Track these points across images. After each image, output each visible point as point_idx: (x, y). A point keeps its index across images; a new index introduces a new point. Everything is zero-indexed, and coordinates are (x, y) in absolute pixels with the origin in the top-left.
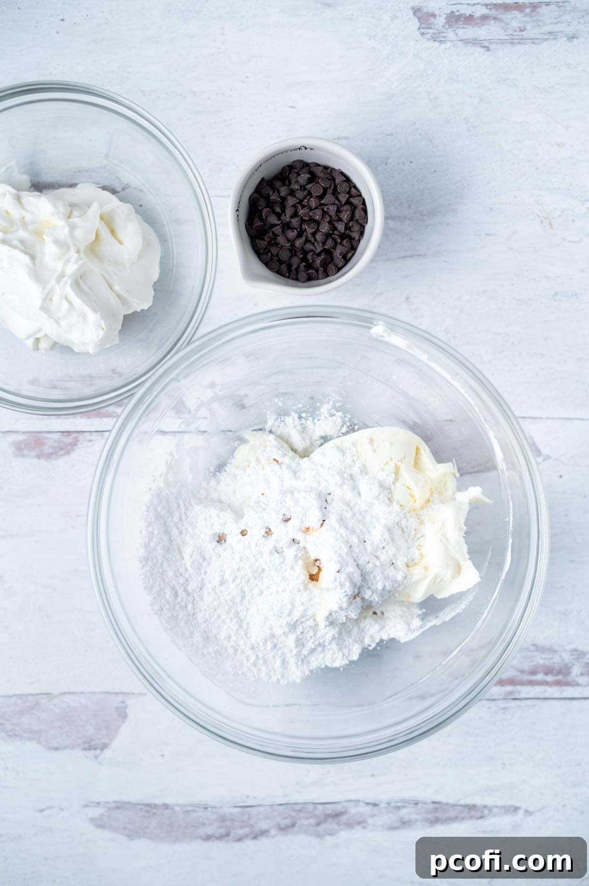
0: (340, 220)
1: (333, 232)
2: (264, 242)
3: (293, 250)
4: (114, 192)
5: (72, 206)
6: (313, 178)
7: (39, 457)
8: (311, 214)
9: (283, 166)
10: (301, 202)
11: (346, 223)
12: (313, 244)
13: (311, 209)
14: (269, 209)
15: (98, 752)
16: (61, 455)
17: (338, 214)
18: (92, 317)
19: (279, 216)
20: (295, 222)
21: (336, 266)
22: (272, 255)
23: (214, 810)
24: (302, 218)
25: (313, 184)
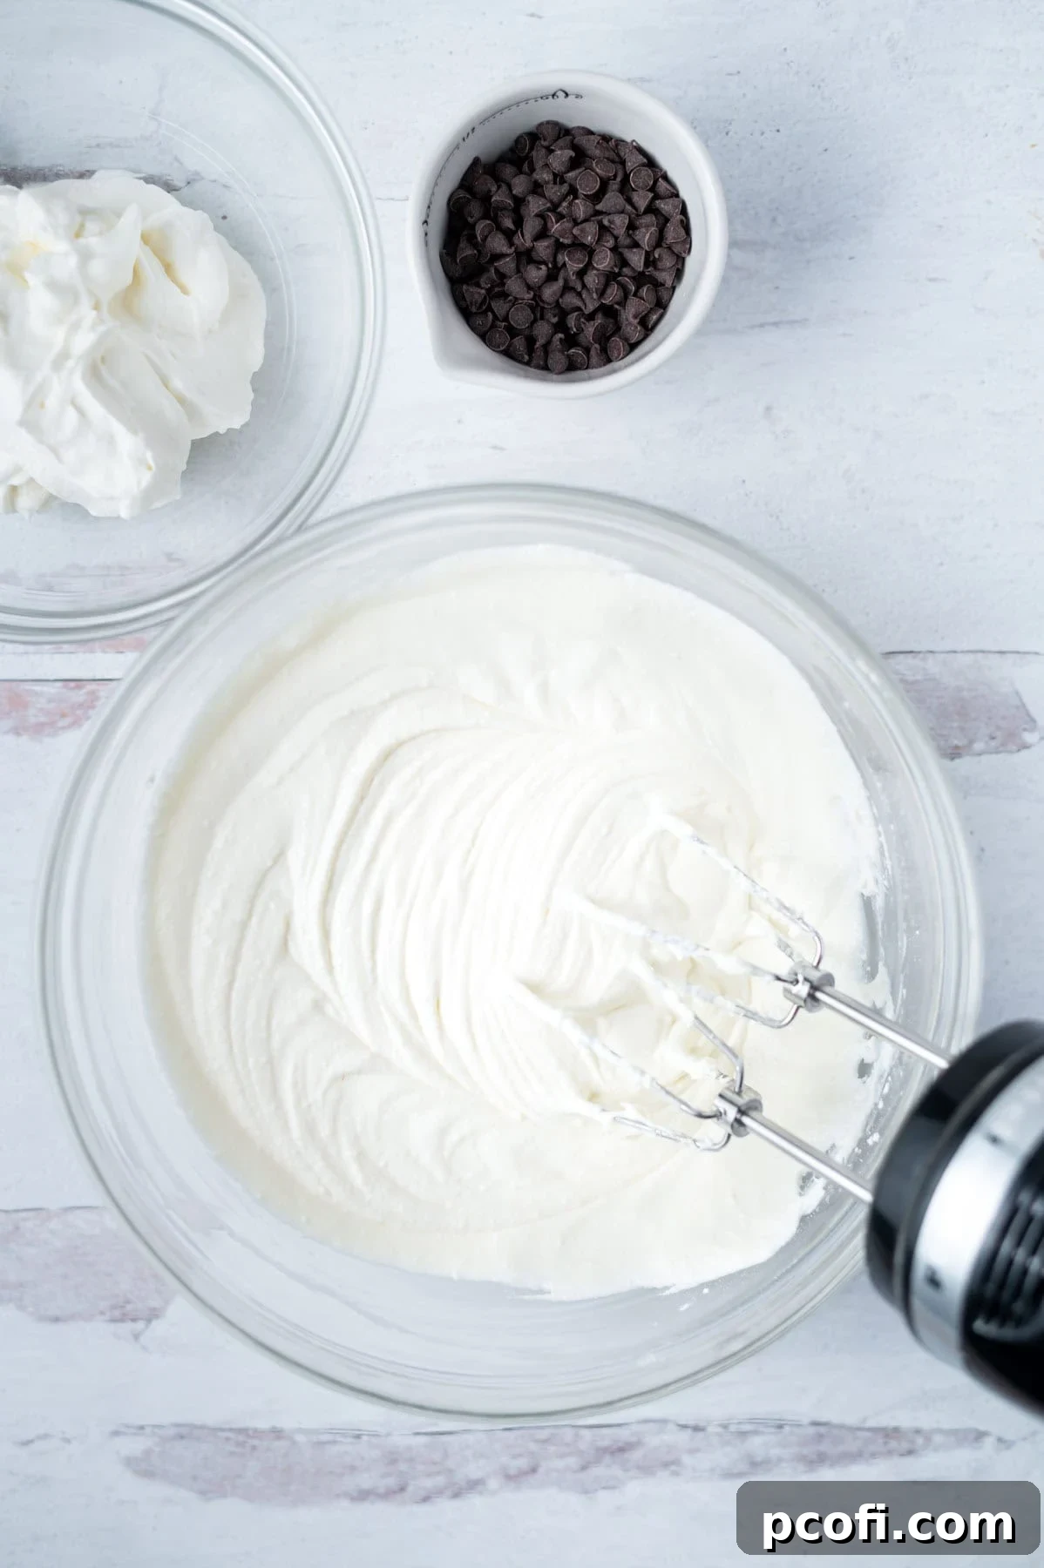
0: (636, 245)
1: (620, 269)
2: (479, 290)
3: (537, 308)
4: (170, 188)
5: (85, 212)
6: (580, 159)
7: (17, 731)
8: (575, 231)
9: (518, 133)
10: (554, 207)
11: (646, 251)
12: (579, 294)
13: (576, 223)
14: (488, 222)
15: (140, 1325)
16: (63, 728)
17: (631, 232)
18: (127, 441)
19: (509, 235)
20: (543, 248)
21: (626, 340)
22: (495, 317)
23: (374, 1440)
24: (557, 240)
25: (580, 170)
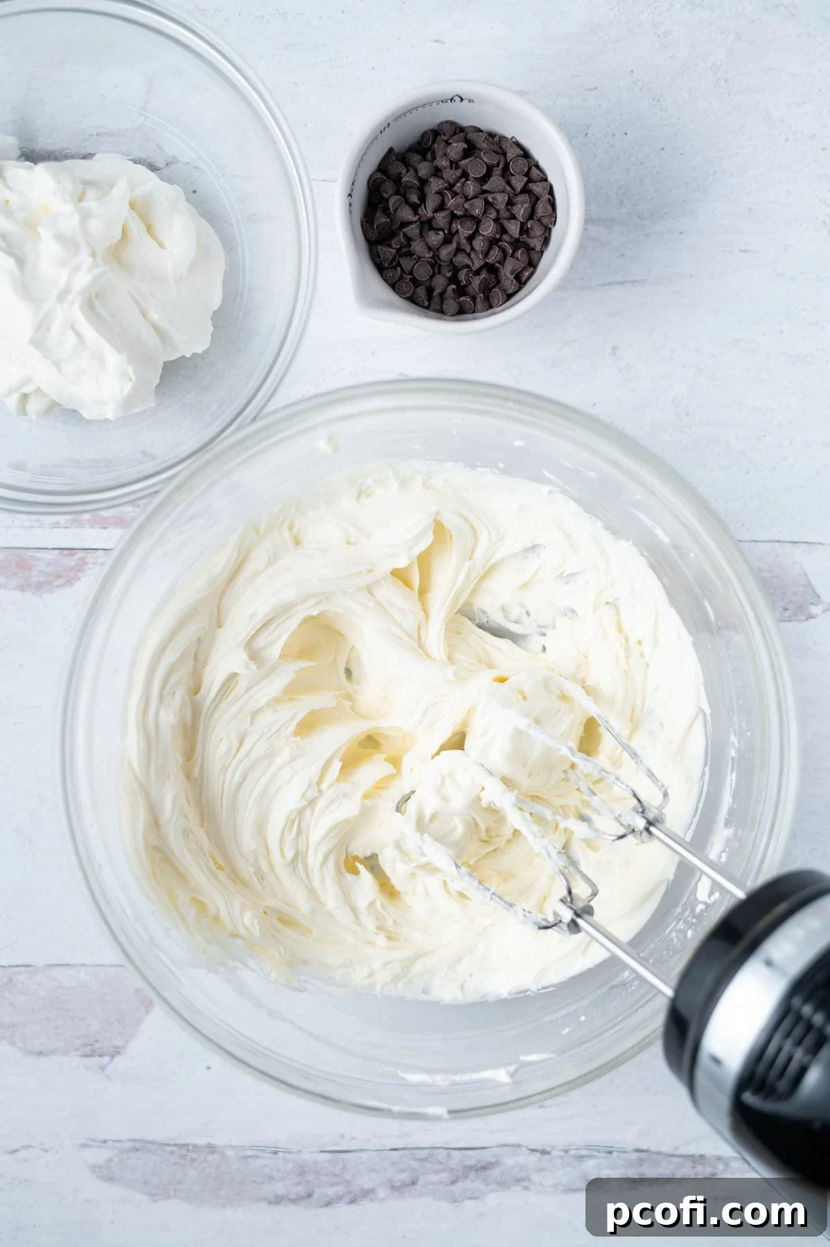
0: (513, 217)
1: (501, 236)
2: (391, 250)
3: (436, 264)
4: (153, 168)
5: (87, 183)
6: (470, 150)
7: (22, 588)
8: (466, 205)
9: (423, 130)
10: (450, 187)
11: (521, 222)
12: (469, 255)
13: (467, 199)
14: (399, 197)
15: (106, 1059)
16: (58, 586)
17: (509, 207)
18: (114, 359)
19: (415, 208)
20: (441, 219)
21: (505, 291)
22: (403, 270)
23: (288, 1156)
24: (452, 212)
25: (470, 159)
